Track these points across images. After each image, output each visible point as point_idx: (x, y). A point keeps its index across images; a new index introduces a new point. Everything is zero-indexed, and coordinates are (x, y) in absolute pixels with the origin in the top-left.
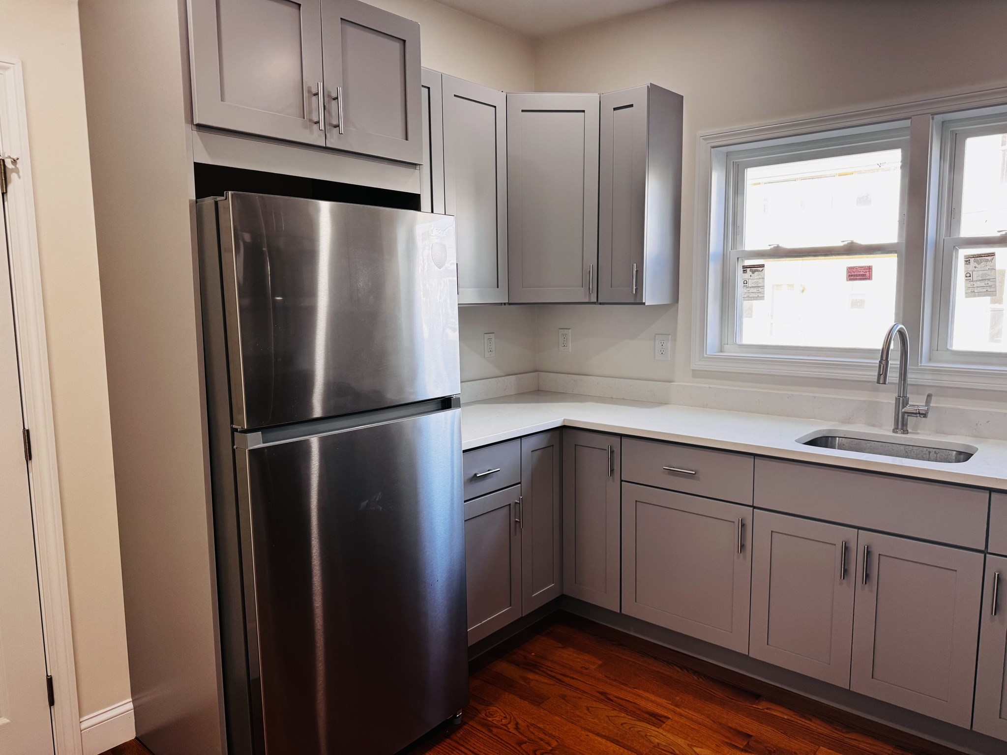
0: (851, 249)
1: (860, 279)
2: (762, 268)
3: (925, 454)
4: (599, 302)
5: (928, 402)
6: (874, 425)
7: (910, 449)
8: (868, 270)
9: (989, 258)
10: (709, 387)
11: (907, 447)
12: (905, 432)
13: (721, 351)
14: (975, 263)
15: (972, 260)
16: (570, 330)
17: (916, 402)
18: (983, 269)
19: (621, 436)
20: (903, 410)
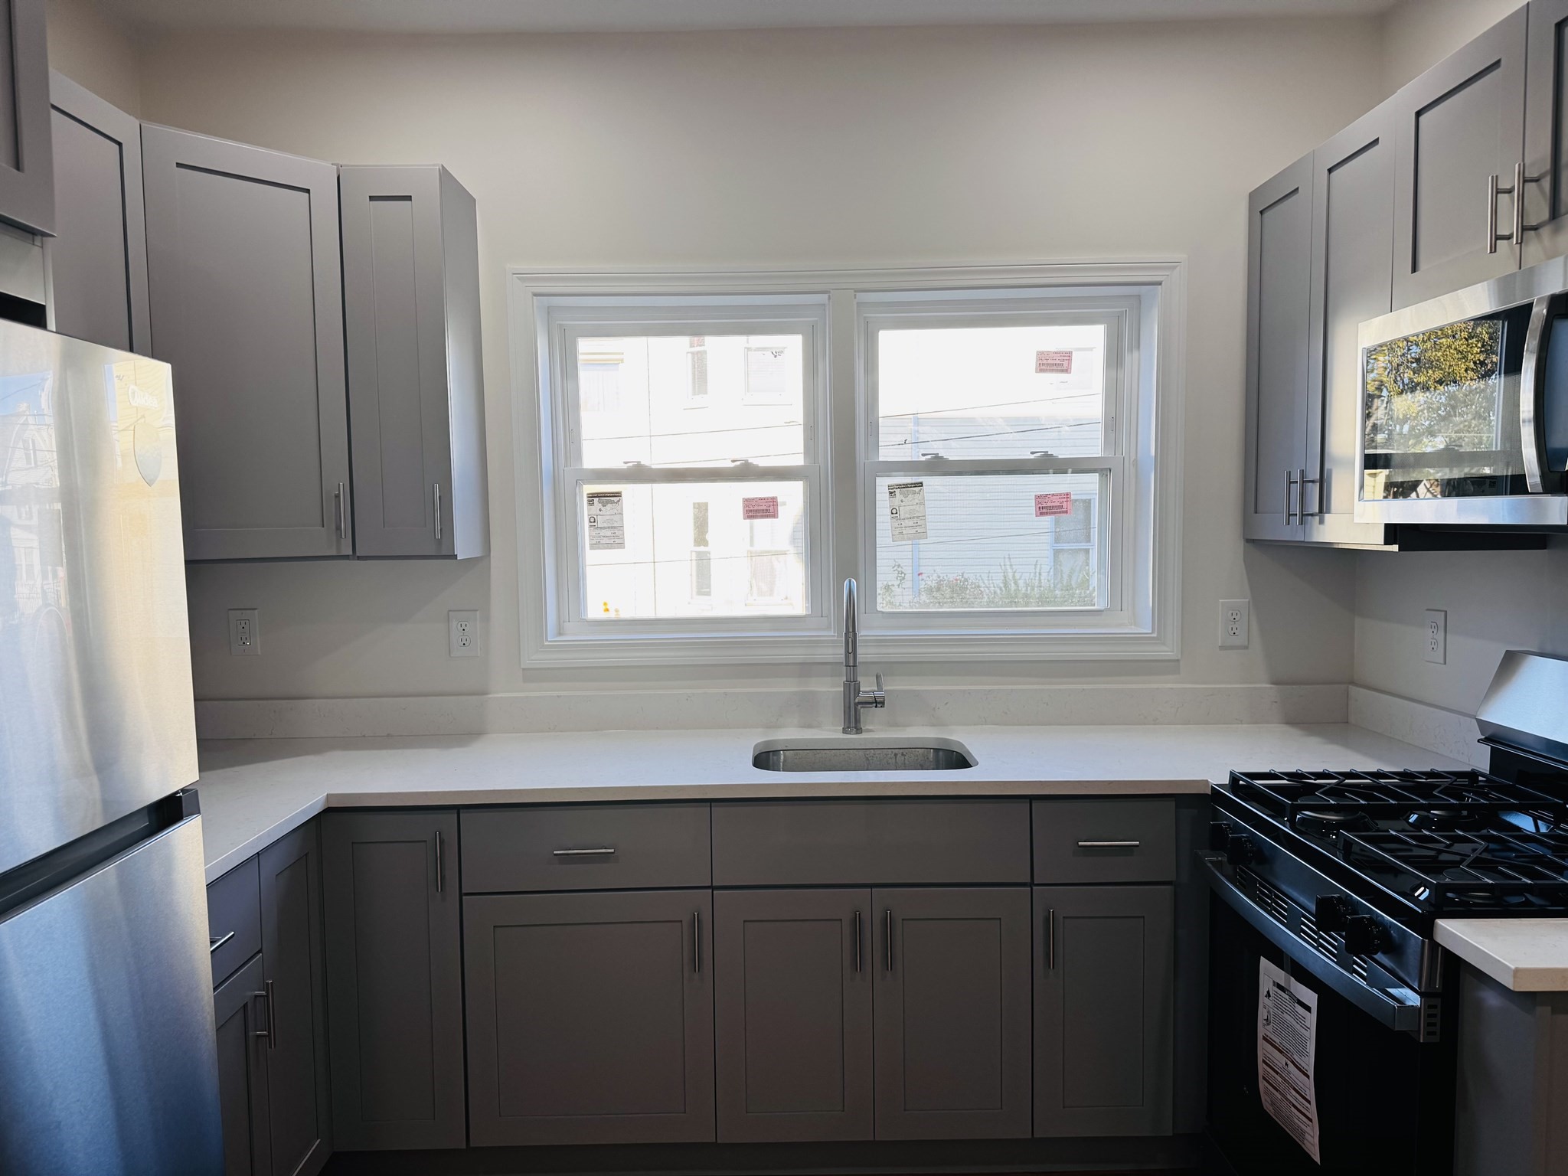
0: (745, 472)
1: (762, 517)
2: (618, 498)
3: (890, 758)
4: (358, 554)
5: (879, 684)
6: (810, 726)
7: (871, 755)
8: (772, 504)
9: (917, 489)
10: (558, 696)
11: (868, 752)
12: (859, 731)
13: (560, 634)
14: (902, 496)
15: (897, 491)
16: (256, 611)
17: (867, 686)
18: (911, 503)
19: (458, 809)
20: (857, 701)
